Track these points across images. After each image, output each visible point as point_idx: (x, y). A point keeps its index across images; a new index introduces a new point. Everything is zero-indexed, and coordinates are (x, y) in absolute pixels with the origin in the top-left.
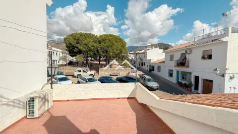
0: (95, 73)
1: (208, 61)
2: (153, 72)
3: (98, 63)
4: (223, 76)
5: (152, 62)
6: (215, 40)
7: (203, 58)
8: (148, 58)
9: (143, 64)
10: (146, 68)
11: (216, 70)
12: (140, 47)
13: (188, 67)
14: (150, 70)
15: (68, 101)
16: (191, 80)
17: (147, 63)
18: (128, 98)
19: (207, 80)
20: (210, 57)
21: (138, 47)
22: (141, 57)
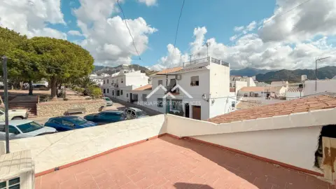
0: (27, 115)
1: (196, 87)
2: (135, 103)
3: (27, 92)
4: (208, 101)
5: (133, 89)
6: (201, 67)
7: (192, 84)
8: (127, 85)
9: (119, 93)
10: (125, 97)
11: (203, 95)
12: (107, 67)
13: (179, 93)
14: (132, 101)
15: (57, 169)
16: (182, 108)
17: (127, 91)
18: (160, 136)
19: (196, 106)
20: (197, 83)
21: (102, 67)
22: (115, 82)
